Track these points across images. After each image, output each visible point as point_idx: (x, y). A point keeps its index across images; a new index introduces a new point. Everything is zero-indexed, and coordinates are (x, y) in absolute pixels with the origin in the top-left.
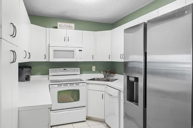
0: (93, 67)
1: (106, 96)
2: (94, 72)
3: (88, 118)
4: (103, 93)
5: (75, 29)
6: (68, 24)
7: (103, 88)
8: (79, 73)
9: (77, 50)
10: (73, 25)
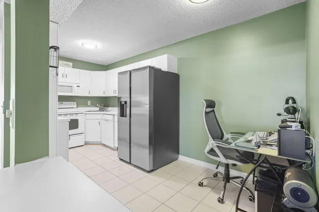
0: (88, 102)
1: (103, 122)
2: (89, 106)
3: (86, 143)
4: (100, 120)
5: (73, 67)
6: (66, 63)
7: (99, 117)
8: (76, 106)
9: (75, 85)
10: (71, 64)
